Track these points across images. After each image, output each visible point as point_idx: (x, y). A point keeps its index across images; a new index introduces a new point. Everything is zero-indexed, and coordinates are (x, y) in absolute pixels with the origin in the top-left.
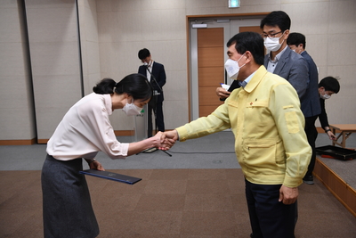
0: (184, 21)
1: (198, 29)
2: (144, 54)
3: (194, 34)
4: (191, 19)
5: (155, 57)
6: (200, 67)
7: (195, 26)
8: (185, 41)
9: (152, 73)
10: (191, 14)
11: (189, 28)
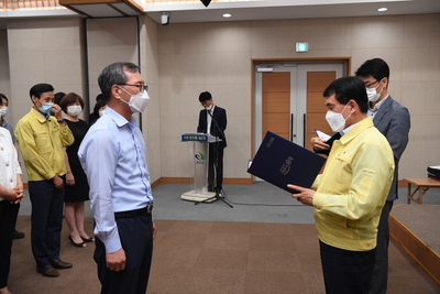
0: (249, 64)
1: (263, 73)
2: (205, 97)
3: (259, 78)
4: (256, 63)
5: (217, 101)
6: (264, 113)
7: (259, 70)
8: (250, 86)
9: (213, 117)
10: (256, 57)
11: (254, 72)
